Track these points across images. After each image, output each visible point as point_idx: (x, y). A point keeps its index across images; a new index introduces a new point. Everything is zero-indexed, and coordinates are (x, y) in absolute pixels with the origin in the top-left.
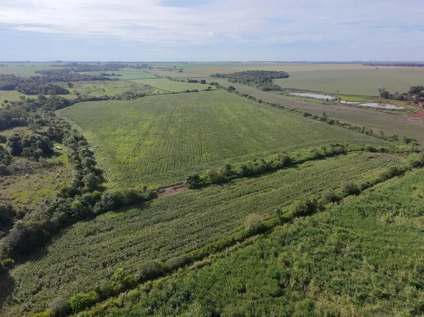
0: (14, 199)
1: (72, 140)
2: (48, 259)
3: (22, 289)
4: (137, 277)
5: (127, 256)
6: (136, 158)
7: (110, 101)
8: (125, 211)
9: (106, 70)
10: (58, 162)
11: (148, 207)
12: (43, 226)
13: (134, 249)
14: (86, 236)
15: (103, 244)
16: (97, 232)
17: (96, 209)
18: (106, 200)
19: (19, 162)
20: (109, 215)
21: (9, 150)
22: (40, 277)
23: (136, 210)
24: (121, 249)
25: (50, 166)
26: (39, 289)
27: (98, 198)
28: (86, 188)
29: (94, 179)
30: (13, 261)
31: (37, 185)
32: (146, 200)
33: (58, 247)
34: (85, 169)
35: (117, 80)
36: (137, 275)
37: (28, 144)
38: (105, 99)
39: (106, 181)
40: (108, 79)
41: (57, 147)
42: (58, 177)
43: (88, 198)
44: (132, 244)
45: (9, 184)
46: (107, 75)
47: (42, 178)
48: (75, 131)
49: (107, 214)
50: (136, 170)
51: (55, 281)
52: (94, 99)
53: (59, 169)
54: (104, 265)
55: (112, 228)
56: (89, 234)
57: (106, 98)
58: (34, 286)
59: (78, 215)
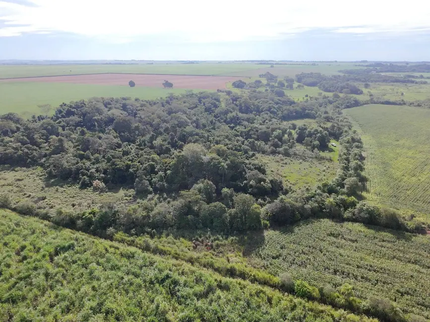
0: (285, 177)
1: (349, 141)
2: (292, 237)
3: (267, 250)
4: (364, 306)
5: (362, 278)
6: (413, 178)
7: (405, 107)
8: (378, 230)
9: (414, 71)
10: (328, 157)
11: (408, 239)
12: (297, 209)
13: (371, 275)
14: (329, 235)
15: (342, 251)
16: (340, 236)
17: (347, 214)
18: (361, 210)
19: (299, 148)
20: (358, 227)
21: (295, 136)
22: (282, 248)
23: (390, 235)
24: (358, 267)
25: (320, 159)
26: (277, 257)
27: (353, 205)
28: (345, 190)
29: (357, 184)
30: (269, 225)
31: (305, 172)
32: (407, 231)
33: (302, 231)
34: (350, 172)
35: (425, 83)
36: (365, 304)
37: (310, 135)
38: (400, 104)
39: (368, 191)
40: (413, 82)
41: (333, 143)
42: (324, 171)
43: (343, 201)
44: (371, 268)
45: (286, 164)
46: (413, 77)
47: (311, 167)
48: (355, 132)
49: (356, 225)
50: (408, 192)
51: (290, 259)
52: (388, 103)
53: (328, 164)
54: (335, 272)
55: (356, 241)
56: (332, 235)
57: (402, 102)
58: (275, 253)
59: (328, 212)
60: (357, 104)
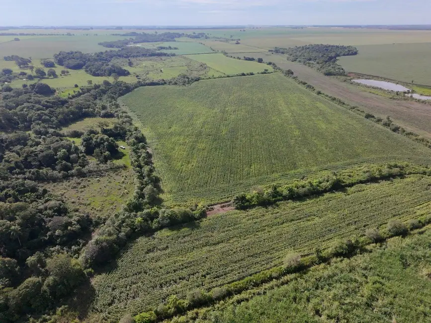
0: (89, 204)
1: (134, 142)
2: (116, 274)
3: (101, 300)
4: (187, 304)
5: (180, 279)
6: (190, 165)
7: (167, 86)
8: (179, 229)
9: (162, 40)
10: (122, 165)
11: (198, 227)
12: (114, 242)
13: (184, 273)
14: (147, 253)
15: (160, 264)
16: (155, 249)
17: (154, 225)
18: (163, 218)
19: (93, 162)
20: (165, 233)
21: (82, 148)
22: (113, 289)
23: (187, 229)
24: (175, 271)
25: (116, 169)
26: (113, 302)
27: (157, 213)
28: (146, 200)
29: (153, 191)
30: (93, 271)
31: (106, 190)
32: (196, 219)
33: (125, 261)
34: (145, 180)
35: (174, 55)
37: (98, 145)
38: (162, 84)
39: (162, 192)
40: (165, 55)
42: (123, 182)
43: (148, 214)
44: (183, 267)
45: (85, 187)
46: (164, 48)
47: (110, 182)
48: (136, 129)
49: (163, 231)
50: (189, 181)
51: (124, 295)
52: (153, 84)
53: (124, 173)
54: (161, 286)
55: (167, 247)
56: (149, 251)
57: (163, 82)
58: (109, 299)
59: (140, 230)
60: (128, 89)
